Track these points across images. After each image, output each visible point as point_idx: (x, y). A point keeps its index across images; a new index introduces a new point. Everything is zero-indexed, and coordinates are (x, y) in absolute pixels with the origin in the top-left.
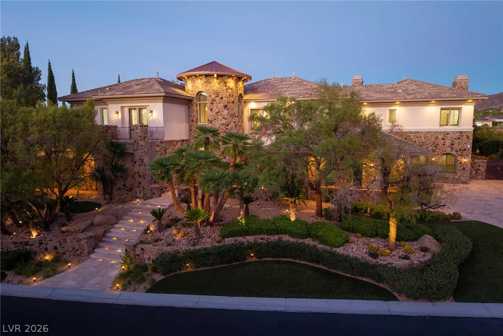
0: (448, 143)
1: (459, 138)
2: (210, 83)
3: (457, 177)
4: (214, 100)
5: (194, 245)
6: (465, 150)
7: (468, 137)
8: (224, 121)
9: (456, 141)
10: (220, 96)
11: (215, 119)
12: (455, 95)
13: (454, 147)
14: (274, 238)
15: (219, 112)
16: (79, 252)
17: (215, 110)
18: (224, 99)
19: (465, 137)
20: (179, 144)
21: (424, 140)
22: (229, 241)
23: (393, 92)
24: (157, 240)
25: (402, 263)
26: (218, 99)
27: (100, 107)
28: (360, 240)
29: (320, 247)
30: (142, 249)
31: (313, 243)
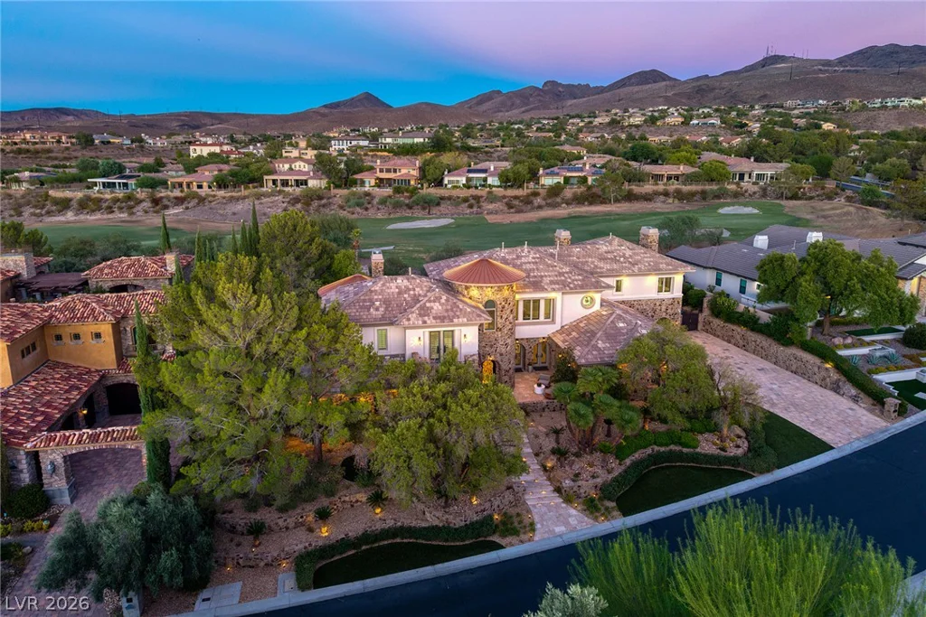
0: (664, 308)
1: (672, 304)
4: (503, 307)
6: (676, 313)
7: (678, 302)
9: (670, 306)
13: (668, 312)
14: (649, 451)
15: (507, 318)
21: (645, 307)
23: (615, 260)
24: (577, 475)
25: (740, 452)
26: (506, 305)
27: (376, 328)
28: (700, 437)
29: (685, 450)
30: (579, 486)
31: (677, 448)
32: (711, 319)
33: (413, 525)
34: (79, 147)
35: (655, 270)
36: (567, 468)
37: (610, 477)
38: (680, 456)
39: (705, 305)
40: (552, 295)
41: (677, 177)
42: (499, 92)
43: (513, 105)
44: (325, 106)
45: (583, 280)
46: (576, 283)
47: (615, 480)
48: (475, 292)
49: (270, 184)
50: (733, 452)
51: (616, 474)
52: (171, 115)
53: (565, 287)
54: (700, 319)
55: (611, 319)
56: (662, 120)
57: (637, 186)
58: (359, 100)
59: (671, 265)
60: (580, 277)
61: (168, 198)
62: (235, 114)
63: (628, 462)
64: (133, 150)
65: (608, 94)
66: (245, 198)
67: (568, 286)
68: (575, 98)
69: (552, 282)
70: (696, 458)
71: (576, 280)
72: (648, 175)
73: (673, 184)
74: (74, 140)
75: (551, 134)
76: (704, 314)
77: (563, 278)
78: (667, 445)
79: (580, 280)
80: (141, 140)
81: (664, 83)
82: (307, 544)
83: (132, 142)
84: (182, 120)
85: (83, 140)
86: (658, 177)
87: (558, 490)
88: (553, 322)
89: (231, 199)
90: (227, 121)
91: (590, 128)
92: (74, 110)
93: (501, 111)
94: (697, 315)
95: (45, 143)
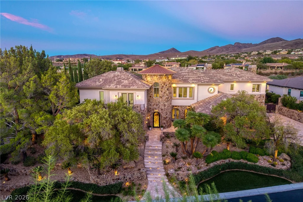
0: (255, 99)
1: (260, 97)
2: (161, 78)
4: (163, 87)
6: (262, 102)
7: (263, 97)
11: (163, 96)
12: (259, 79)
13: (258, 101)
14: (227, 161)
15: (165, 92)
16: (140, 178)
17: (163, 91)
18: (167, 86)
23: (231, 75)
24: (179, 168)
25: (284, 168)
26: (165, 86)
27: (99, 91)
28: (260, 157)
29: (249, 163)
30: (178, 174)
31: (245, 161)
32: (282, 107)
33: (82, 181)
35: (251, 80)
36: (176, 164)
37: (198, 171)
38: (245, 166)
39: (279, 101)
40: (193, 85)
41: (281, 68)
42: (218, 47)
43: (223, 51)
44: (160, 52)
45: (210, 79)
46: (205, 80)
47: (200, 173)
48: (149, 79)
49: (131, 70)
50: (279, 167)
51: (202, 170)
52: (114, 55)
53: (200, 83)
54: (276, 107)
55: (220, 97)
56: (279, 53)
57: (263, 70)
58: (170, 50)
59: (260, 78)
60: (208, 78)
63: (212, 165)
65: (259, 46)
67: (201, 81)
68: (246, 48)
69: (193, 80)
70: (254, 168)
71: (206, 79)
72: (268, 67)
73: (279, 70)
74: (82, 60)
75: (234, 58)
76: (279, 105)
77: (199, 78)
78: (238, 159)
79: (208, 79)
81: (282, 42)
82: (27, 183)
84: (117, 57)
86: (273, 68)
87: (167, 175)
88: (193, 99)
90: (129, 57)
91: (250, 56)
92: (89, 55)
93: (218, 53)
94: (275, 106)
95: (74, 61)
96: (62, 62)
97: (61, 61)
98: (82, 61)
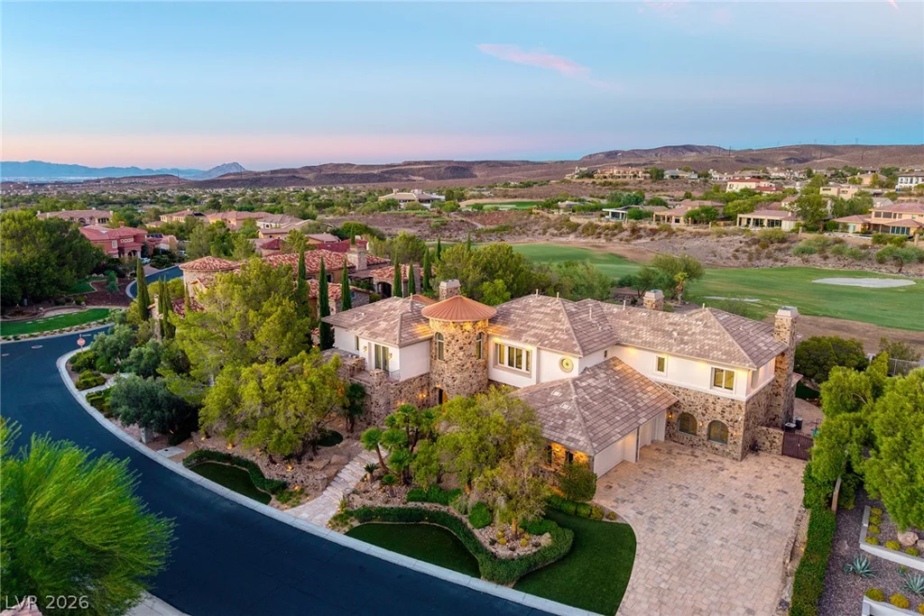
0: (719, 409)
1: (730, 406)
2: (446, 326)
3: (728, 450)
5: (387, 503)
6: (736, 422)
7: (740, 408)
8: (459, 362)
9: (727, 409)
10: (456, 339)
13: (725, 414)
15: (455, 354)
16: (316, 488)
17: (451, 351)
19: (737, 406)
20: (417, 381)
21: (693, 400)
22: (411, 505)
29: (468, 524)
31: (466, 520)
34: (650, 181)
40: (528, 347)
45: (565, 340)
49: (744, 222)
61: (645, 229)
62: (853, 146)
64: (696, 184)
66: (708, 234)
67: (542, 342)
69: (534, 335)
71: (558, 338)
74: (648, 175)
80: (707, 175)
83: (699, 177)
85: (654, 175)
88: (530, 375)
89: (700, 235)
92: (700, 147)
95: (625, 177)
96: (591, 181)
97: (590, 176)
98: (645, 177)
